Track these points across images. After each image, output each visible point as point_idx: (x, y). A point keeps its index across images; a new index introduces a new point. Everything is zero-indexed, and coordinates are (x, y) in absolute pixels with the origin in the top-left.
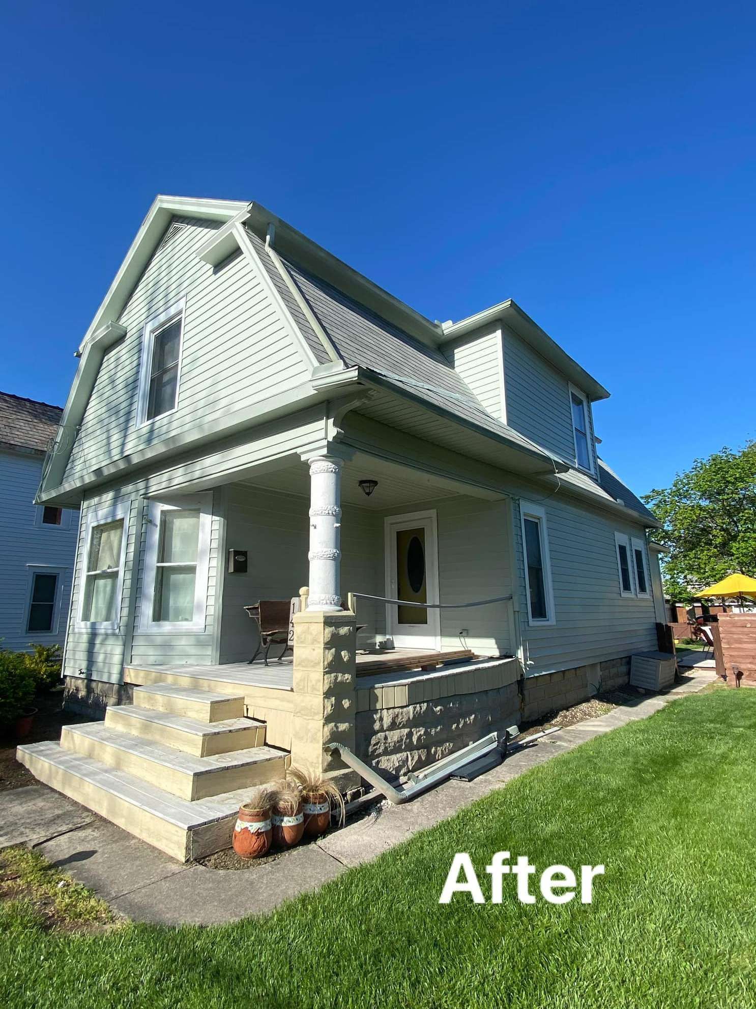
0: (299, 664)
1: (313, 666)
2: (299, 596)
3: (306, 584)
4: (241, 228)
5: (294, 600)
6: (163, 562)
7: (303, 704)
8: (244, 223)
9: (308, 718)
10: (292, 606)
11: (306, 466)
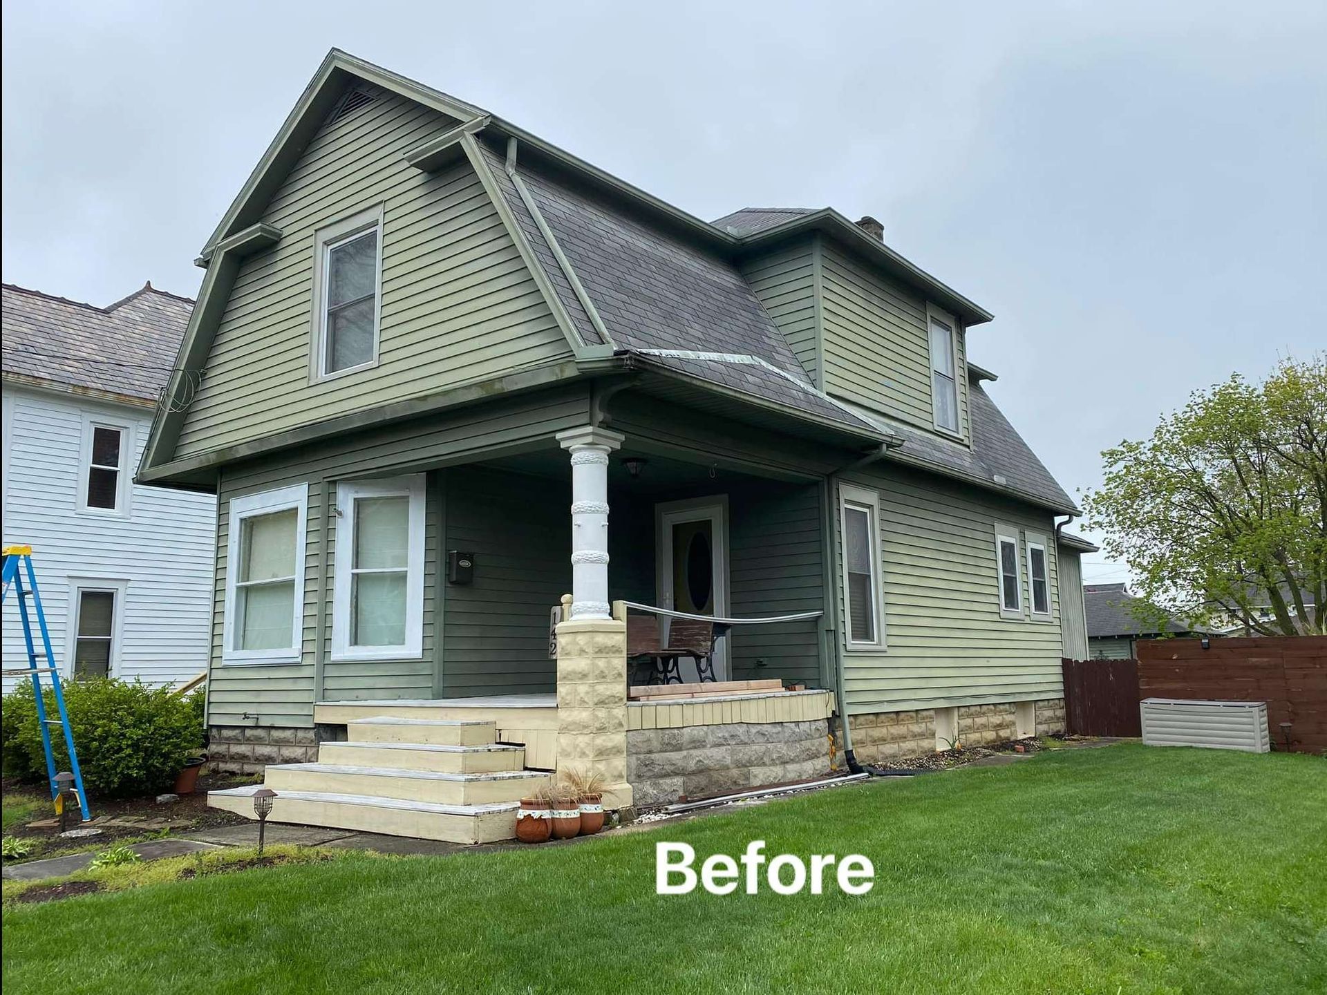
0: (565, 678)
1: (580, 679)
2: (561, 604)
3: (570, 591)
4: (472, 140)
5: (557, 609)
6: (357, 568)
7: (570, 719)
8: (477, 135)
9: (575, 733)
10: (552, 616)
11: (567, 454)
